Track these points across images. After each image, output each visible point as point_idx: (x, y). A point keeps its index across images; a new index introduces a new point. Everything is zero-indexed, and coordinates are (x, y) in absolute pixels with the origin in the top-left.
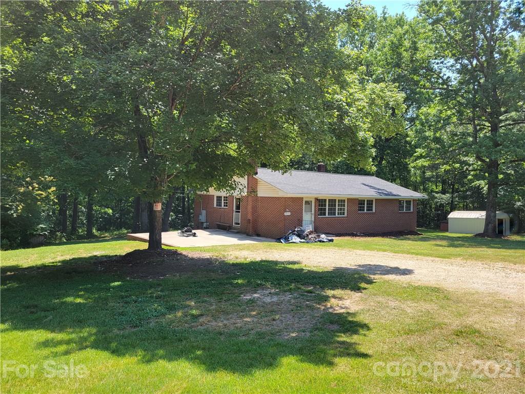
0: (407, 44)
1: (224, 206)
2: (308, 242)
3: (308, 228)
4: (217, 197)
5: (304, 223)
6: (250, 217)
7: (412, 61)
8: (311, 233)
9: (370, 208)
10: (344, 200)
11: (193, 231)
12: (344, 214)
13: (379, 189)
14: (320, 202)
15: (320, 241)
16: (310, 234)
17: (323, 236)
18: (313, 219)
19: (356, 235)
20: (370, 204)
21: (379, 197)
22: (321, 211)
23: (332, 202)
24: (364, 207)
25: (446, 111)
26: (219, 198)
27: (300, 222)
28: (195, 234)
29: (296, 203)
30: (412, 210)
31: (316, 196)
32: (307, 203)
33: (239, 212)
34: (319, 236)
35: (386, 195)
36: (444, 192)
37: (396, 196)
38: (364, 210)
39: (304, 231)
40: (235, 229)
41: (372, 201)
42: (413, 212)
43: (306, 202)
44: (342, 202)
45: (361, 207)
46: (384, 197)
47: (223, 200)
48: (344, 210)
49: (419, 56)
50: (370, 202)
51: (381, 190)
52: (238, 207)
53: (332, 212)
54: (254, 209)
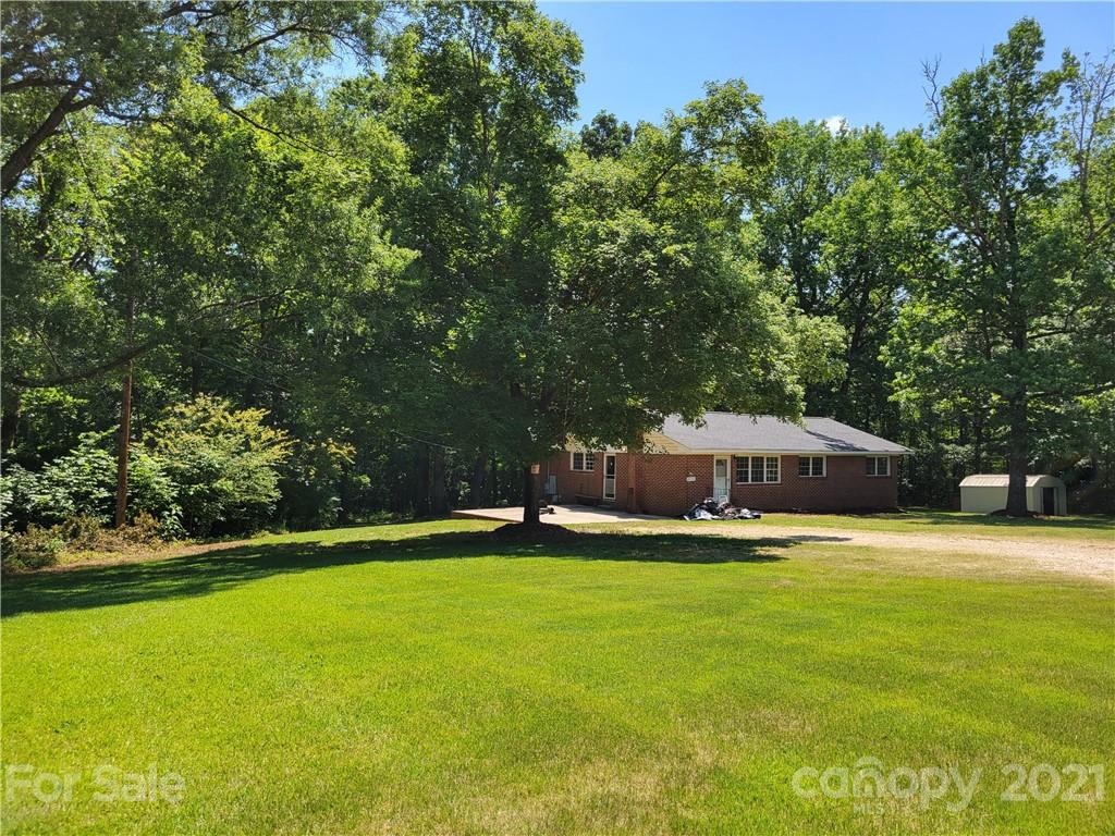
0: (874, 206)
1: (588, 468)
2: (723, 519)
3: (723, 500)
4: (575, 454)
5: (715, 492)
6: (632, 485)
7: (882, 233)
8: (727, 506)
9: (818, 470)
10: (776, 459)
11: (549, 507)
12: (776, 480)
13: (832, 440)
14: (740, 462)
15: (742, 518)
16: (726, 508)
17: (745, 511)
18: (729, 487)
19: (796, 512)
20: (817, 464)
21: (831, 452)
22: (742, 476)
23: (758, 460)
24: (808, 469)
25: (945, 310)
26: (578, 456)
27: (710, 491)
28: (552, 509)
29: (703, 463)
30: (889, 474)
31: (733, 452)
32: (720, 462)
33: (613, 478)
34: (739, 511)
35: (843, 448)
36: (962, 442)
37: (858, 450)
38: (808, 474)
39: (717, 504)
40: (606, 503)
41: (822, 459)
42: (891, 477)
43: (718, 461)
44: (772, 460)
45: (803, 469)
46: (839, 453)
47: (585, 461)
48: (776, 473)
49: (894, 224)
50: (818, 461)
51: (836, 441)
52: (611, 470)
53: (758, 476)
54: (639, 473)
